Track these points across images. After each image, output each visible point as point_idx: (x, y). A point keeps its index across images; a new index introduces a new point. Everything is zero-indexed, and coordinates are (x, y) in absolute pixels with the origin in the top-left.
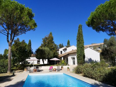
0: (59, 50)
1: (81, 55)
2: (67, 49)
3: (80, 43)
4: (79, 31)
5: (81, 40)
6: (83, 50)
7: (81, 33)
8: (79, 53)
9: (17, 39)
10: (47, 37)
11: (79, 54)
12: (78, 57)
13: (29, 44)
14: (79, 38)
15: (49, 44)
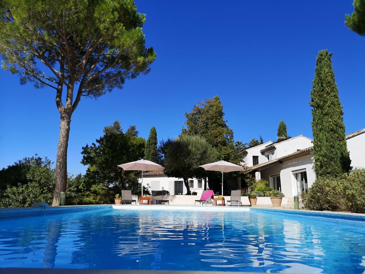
0: (246, 153)
1: (332, 159)
2: (274, 148)
3: (326, 114)
4: (319, 74)
5: (329, 103)
6: (342, 139)
7: (329, 79)
8: (324, 151)
9: (113, 125)
10: (201, 107)
11: (324, 156)
12: (321, 167)
13: (149, 141)
14: (321, 96)
15: (207, 127)
